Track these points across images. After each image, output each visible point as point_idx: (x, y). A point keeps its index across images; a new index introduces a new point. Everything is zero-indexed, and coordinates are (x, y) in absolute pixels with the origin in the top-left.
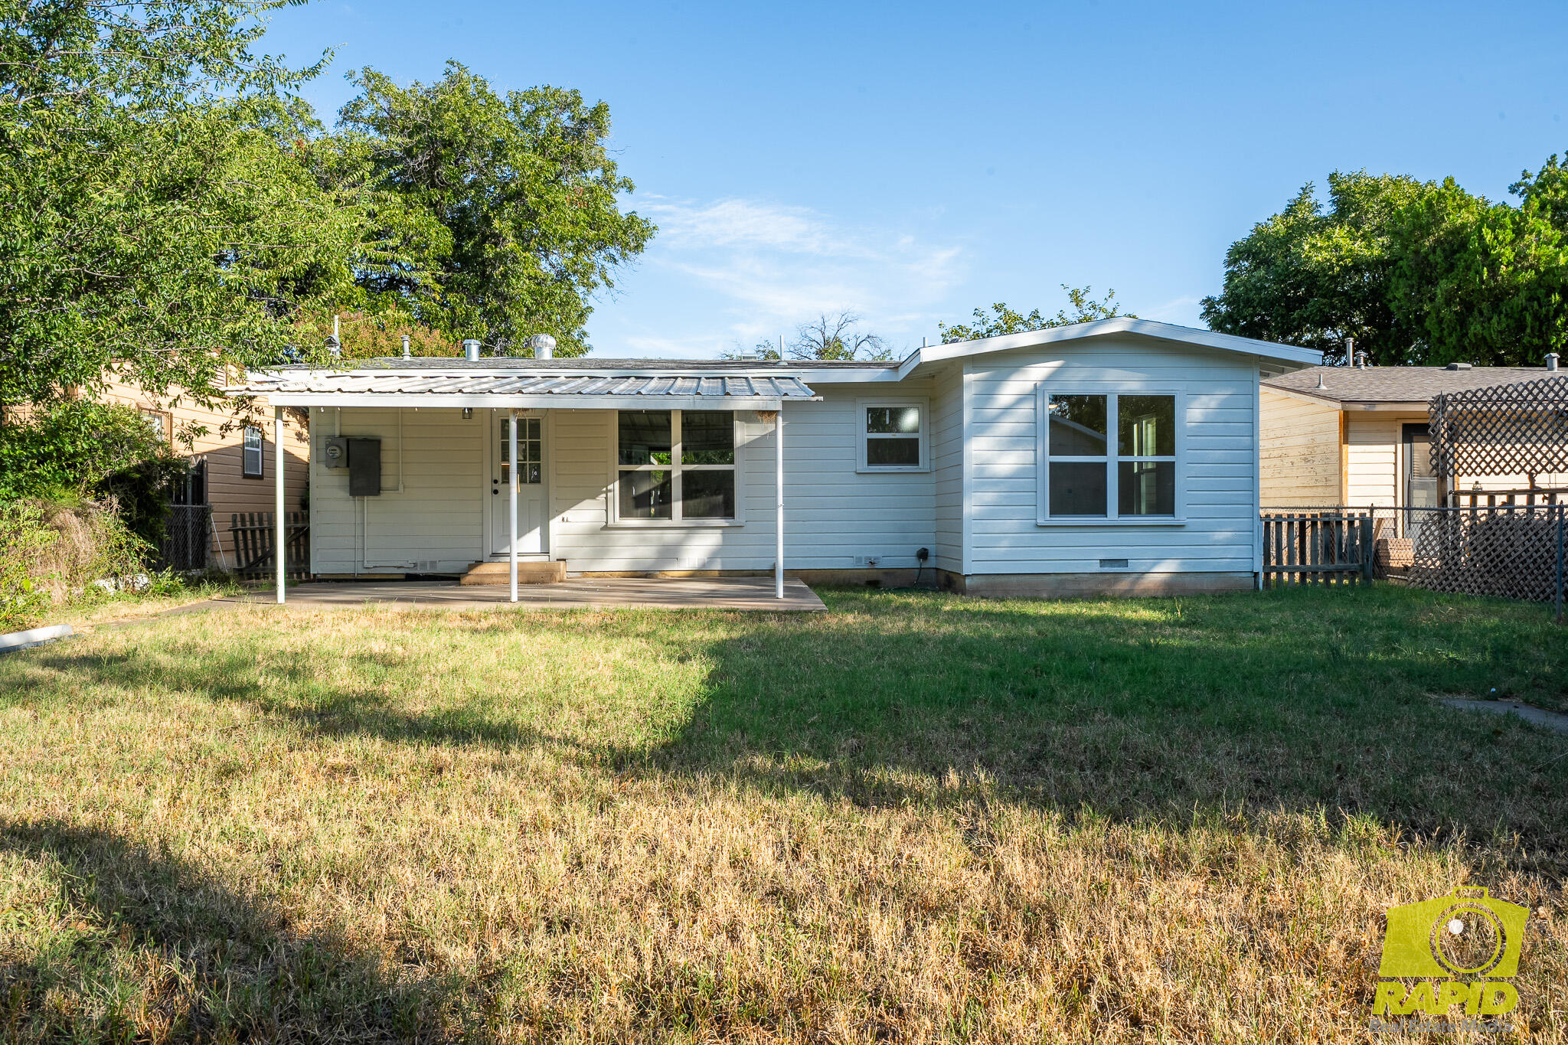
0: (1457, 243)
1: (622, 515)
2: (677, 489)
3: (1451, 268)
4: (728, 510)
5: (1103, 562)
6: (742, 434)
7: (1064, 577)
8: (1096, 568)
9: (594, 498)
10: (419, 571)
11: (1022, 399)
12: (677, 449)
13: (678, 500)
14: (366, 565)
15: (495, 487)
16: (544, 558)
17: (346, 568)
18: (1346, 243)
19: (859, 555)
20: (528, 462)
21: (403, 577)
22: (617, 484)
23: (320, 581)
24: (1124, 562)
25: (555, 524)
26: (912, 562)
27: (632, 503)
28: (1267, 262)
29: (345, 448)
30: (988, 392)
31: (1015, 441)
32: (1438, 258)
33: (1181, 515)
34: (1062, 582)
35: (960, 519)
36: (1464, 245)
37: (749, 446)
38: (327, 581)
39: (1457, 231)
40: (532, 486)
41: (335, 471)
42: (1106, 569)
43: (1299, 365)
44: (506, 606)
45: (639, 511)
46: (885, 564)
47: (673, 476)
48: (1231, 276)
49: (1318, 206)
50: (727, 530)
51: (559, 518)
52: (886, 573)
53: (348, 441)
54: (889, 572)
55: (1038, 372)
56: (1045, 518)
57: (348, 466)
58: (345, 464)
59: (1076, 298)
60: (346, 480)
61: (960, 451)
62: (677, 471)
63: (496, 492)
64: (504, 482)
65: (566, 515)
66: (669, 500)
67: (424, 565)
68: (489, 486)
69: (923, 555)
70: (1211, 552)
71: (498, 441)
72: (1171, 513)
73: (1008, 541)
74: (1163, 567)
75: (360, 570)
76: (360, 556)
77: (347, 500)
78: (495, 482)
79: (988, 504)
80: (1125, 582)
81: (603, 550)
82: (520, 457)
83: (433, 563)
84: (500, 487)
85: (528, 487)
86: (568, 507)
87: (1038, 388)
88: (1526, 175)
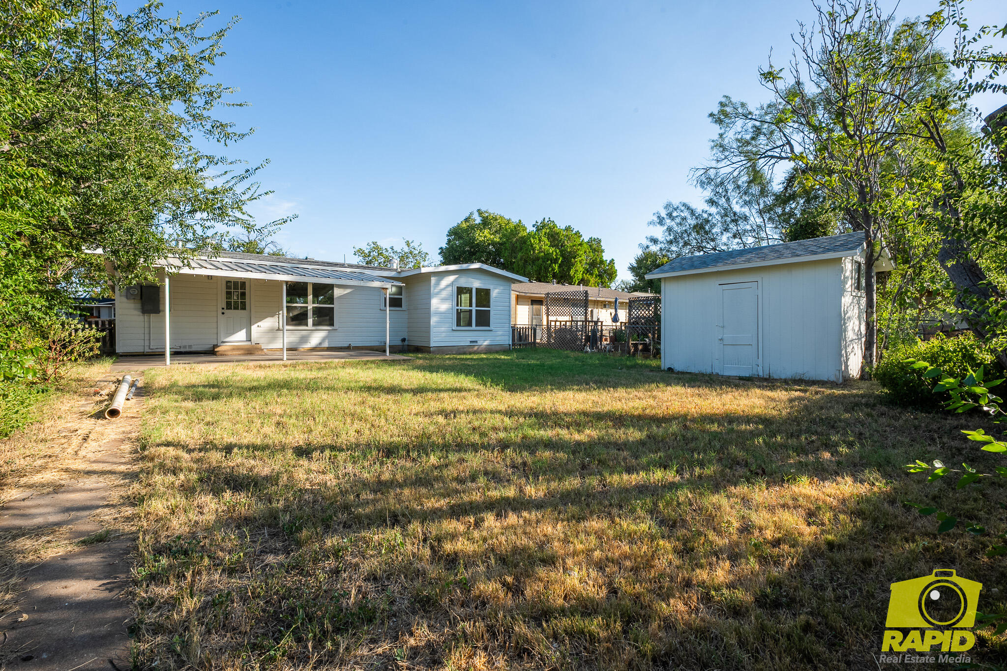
0: (524, 241)
1: (287, 324)
2: (310, 314)
3: (521, 249)
4: (331, 324)
5: (471, 342)
6: (337, 292)
7: (460, 347)
8: (469, 344)
9: (272, 316)
10: (182, 350)
11: (448, 286)
12: (310, 297)
13: (310, 318)
14: (151, 347)
15: (223, 311)
16: (249, 343)
17: (140, 349)
18: (488, 235)
19: (381, 340)
20: (240, 300)
22: (285, 311)
23: (121, 356)
24: (476, 342)
25: (254, 328)
26: (399, 343)
27: (290, 320)
28: (460, 238)
29: (140, 290)
30: (438, 284)
31: (444, 300)
32: (518, 245)
33: (491, 327)
34: (459, 349)
35: (429, 327)
36: (525, 243)
37: (341, 297)
38: (126, 356)
39: (523, 237)
40: (242, 311)
41: (132, 301)
42: (472, 344)
43: (521, 282)
44: (281, 362)
45: (294, 322)
47: (308, 309)
48: (449, 241)
49: (475, 220)
50: (330, 331)
51: (256, 325)
53: (141, 287)
54: (392, 347)
55: (451, 278)
56: (455, 327)
57: (141, 298)
58: (139, 298)
59: (408, 244)
60: (139, 306)
61: (429, 304)
62: (310, 306)
63: (223, 313)
64: (227, 309)
65: (259, 324)
66: (307, 319)
67: (185, 347)
68: (220, 311)
69: (404, 340)
70: (498, 338)
71: (224, 290)
72: (489, 326)
73: (444, 335)
74: (486, 343)
75: (147, 350)
76: (147, 343)
77: (139, 315)
78: (223, 309)
79: (437, 322)
80: (476, 348)
81: (273, 339)
82: (235, 298)
83: (190, 346)
84: (225, 311)
85: (239, 312)
86: (260, 321)
87: (452, 284)
88: (537, 222)
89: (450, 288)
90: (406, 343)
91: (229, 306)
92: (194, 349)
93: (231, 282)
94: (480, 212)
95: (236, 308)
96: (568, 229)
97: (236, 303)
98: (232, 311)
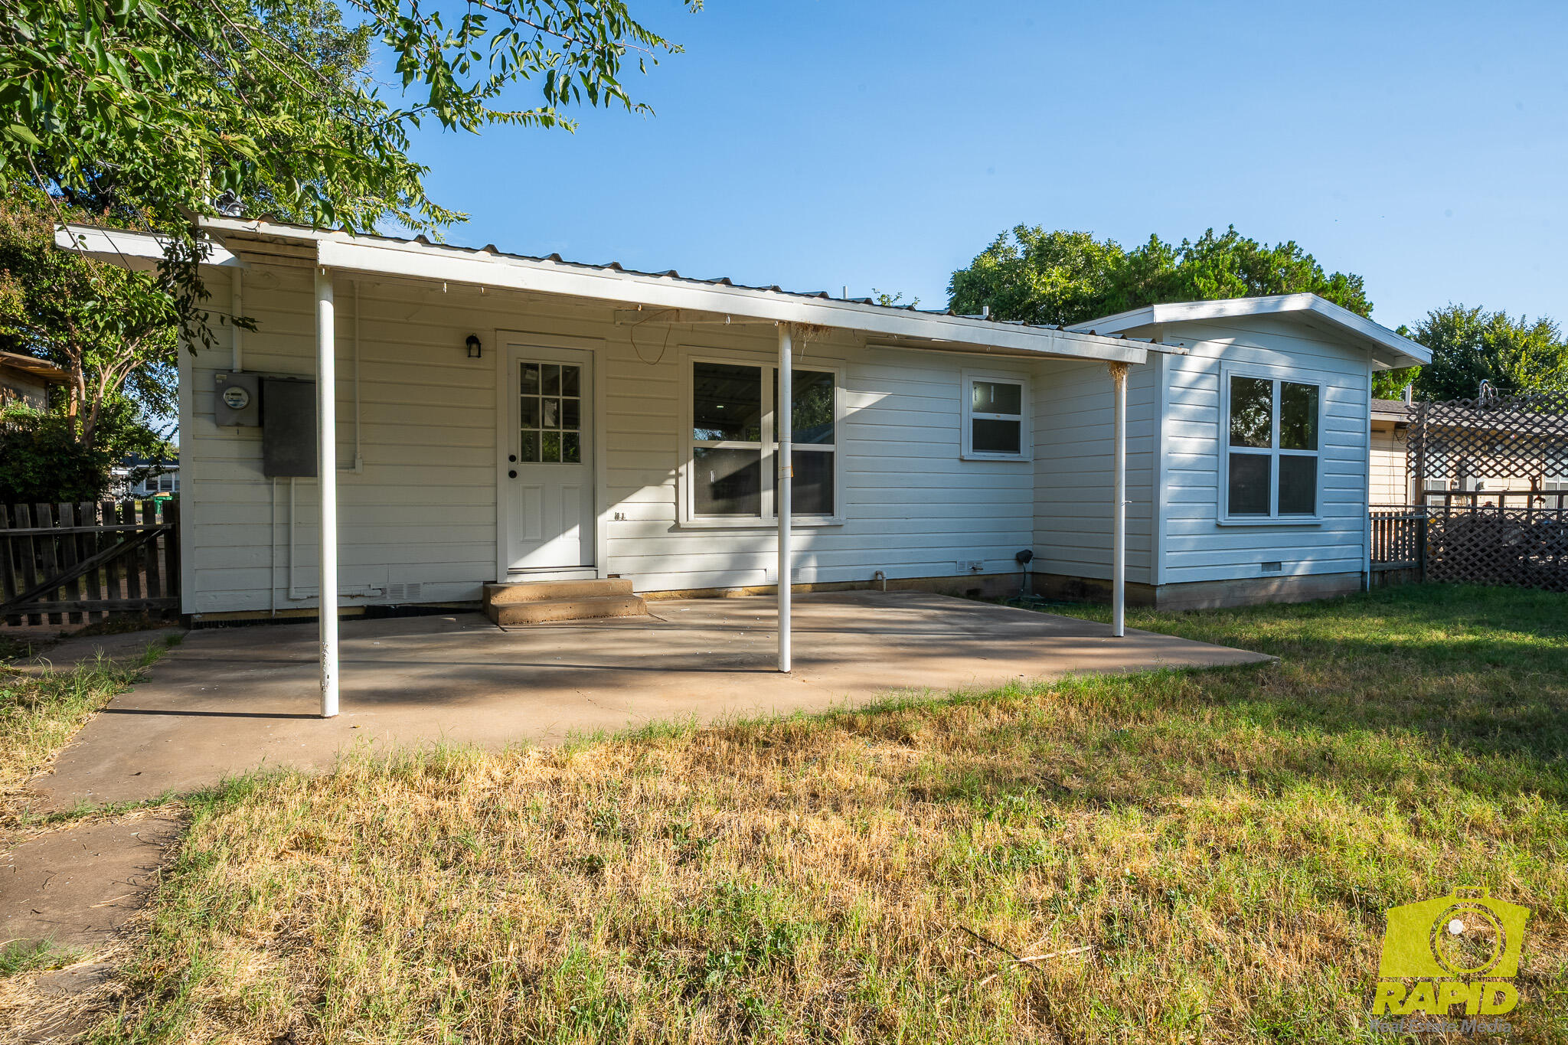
1: (699, 510)
2: (766, 474)
4: (826, 507)
5: (1266, 565)
6: (845, 403)
7: (1235, 583)
8: (1258, 572)
9: (659, 483)
10: (390, 601)
11: (1204, 374)
13: (767, 489)
14: (293, 594)
15: (514, 466)
16: (589, 574)
17: (257, 602)
19: (962, 560)
20: (561, 431)
21: (359, 612)
22: (691, 464)
23: (200, 625)
24: (1277, 565)
25: (605, 522)
26: (1009, 566)
27: (708, 493)
29: (255, 391)
31: (1196, 419)
33: (1319, 517)
37: (853, 419)
38: (215, 624)
40: (569, 466)
41: (232, 432)
42: (1267, 574)
45: (721, 503)
46: (987, 569)
47: (763, 455)
49: (1014, 251)
50: (824, 531)
51: (610, 514)
52: (986, 581)
53: (261, 382)
54: (989, 579)
55: (1213, 348)
56: (1224, 517)
57: (261, 424)
58: (255, 421)
60: (254, 449)
62: (768, 449)
63: (514, 476)
64: (525, 459)
65: (619, 508)
66: (757, 490)
67: (397, 590)
68: (505, 466)
69: (1024, 557)
70: (1335, 551)
71: (516, 395)
72: (1311, 510)
73: (1191, 542)
74: (1302, 569)
75: (280, 603)
76: (279, 581)
77: (256, 483)
78: (512, 458)
79: (1177, 500)
80: (1274, 586)
81: (659, 558)
82: (549, 422)
83: (414, 588)
84: (520, 466)
85: (562, 468)
86: (621, 498)
87: (1219, 363)
88: (1185, 242)
89: (1210, 383)
90: (1029, 567)
91: (529, 446)
92: (424, 597)
93: (535, 367)
94: (1021, 233)
95: (550, 458)
96: (1288, 250)
97: (552, 438)
98: (539, 468)
